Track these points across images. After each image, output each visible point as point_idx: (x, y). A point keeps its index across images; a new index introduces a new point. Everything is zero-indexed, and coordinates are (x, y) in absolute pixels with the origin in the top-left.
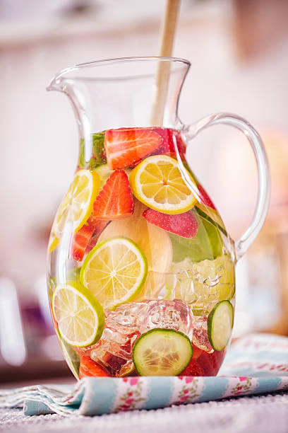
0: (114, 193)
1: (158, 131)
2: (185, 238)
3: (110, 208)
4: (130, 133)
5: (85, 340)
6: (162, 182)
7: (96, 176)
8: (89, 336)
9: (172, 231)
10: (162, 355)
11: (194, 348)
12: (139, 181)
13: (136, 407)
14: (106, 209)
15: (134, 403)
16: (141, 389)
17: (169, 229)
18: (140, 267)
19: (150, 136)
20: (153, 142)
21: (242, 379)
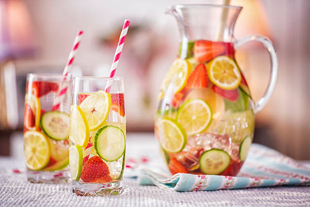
1: (224, 44)
6: (223, 71)
8: (178, 148)
10: (215, 162)
12: (212, 70)
13: (202, 189)
15: (202, 187)
16: (206, 181)
21: (256, 179)
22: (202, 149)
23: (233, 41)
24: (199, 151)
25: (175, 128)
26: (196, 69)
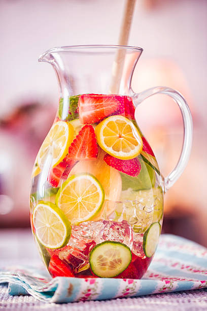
0: (84, 142)
2: (132, 176)
4: (97, 98)
5: (56, 244)
8: (59, 242)
9: (123, 171)
10: (110, 259)
12: (102, 132)
13: (92, 299)
14: (77, 153)
15: (91, 296)
16: (97, 287)
18: (99, 196)
19: (112, 101)
20: (113, 106)
21: (167, 282)
22: (93, 242)
24: (88, 245)
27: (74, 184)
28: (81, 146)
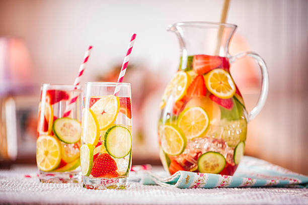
3: (195, 93)
6: (219, 82)
7: (188, 76)
8: (178, 151)
10: (212, 164)
11: (227, 163)
15: (200, 185)
16: (204, 179)
17: (221, 104)
21: (249, 179)
23: (228, 56)
24: (198, 154)
25: (175, 133)
26: (195, 80)
27: (189, 114)
28: (195, 88)
